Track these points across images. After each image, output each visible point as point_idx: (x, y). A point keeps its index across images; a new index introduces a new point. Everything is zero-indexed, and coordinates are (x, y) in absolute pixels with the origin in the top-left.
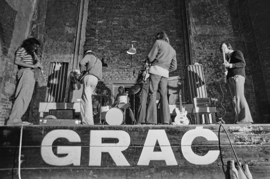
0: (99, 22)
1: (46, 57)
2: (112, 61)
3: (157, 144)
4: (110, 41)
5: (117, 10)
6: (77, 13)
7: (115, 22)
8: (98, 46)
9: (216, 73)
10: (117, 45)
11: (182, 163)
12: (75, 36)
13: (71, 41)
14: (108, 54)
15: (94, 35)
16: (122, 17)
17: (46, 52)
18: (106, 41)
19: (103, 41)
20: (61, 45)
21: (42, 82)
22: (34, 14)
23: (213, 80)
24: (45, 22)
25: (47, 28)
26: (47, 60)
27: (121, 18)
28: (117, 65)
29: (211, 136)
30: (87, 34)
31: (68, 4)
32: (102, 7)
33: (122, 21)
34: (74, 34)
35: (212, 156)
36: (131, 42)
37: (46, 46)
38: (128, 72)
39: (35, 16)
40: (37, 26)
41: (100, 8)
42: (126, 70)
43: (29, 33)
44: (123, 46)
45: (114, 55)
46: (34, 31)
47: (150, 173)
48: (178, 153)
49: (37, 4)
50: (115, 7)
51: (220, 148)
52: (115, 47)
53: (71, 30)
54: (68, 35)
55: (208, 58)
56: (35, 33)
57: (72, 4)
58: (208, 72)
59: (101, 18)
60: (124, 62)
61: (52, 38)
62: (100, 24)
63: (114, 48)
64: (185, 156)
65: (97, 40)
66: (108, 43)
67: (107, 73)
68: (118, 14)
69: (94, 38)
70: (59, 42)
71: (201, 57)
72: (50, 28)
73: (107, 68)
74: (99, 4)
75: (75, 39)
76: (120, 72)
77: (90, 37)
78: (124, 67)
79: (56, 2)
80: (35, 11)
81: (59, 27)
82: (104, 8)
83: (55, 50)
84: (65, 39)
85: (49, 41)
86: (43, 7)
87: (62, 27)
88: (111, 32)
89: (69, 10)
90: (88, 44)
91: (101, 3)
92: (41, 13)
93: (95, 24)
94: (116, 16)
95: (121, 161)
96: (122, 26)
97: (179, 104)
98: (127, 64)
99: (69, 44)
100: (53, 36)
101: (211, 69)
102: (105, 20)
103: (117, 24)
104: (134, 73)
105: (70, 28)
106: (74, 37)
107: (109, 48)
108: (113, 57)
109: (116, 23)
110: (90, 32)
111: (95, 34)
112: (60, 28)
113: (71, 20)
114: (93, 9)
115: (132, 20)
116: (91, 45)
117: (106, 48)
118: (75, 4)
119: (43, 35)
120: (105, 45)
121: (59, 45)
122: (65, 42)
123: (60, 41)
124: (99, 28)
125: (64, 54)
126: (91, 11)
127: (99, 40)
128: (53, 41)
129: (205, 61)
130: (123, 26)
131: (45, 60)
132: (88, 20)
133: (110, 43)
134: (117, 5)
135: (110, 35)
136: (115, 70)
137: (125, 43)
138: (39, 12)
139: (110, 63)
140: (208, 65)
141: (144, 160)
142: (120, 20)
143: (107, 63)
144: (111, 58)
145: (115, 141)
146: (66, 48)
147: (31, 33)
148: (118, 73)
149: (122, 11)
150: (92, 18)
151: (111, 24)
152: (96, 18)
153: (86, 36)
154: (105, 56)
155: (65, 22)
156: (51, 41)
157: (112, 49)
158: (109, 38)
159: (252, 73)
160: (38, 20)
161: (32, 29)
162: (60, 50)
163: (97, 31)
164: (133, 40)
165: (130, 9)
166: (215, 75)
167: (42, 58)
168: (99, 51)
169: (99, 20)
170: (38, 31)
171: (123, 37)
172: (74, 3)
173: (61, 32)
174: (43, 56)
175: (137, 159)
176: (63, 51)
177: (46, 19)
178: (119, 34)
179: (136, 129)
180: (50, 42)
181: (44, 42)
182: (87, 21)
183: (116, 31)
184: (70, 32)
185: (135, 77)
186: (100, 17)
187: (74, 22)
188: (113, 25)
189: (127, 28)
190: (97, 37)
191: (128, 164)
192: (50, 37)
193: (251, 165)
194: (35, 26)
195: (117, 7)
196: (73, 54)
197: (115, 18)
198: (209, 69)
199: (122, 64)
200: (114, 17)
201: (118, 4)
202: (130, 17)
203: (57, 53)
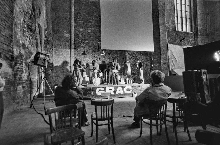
0: (80, 30)
1: (55, 50)
2: (89, 53)
3: (120, 90)
4: (87, 42)
5: (90, 23)
6: (69, 25)
8: (81, 44)
9: (136, 60)
10: (91, 44)
11: (124, 93)
12: (70, 39)
13: (68, 42)
17: (55, 47)
18: (85, 41)
19: (83, 41)
20: (63, 44)
21: (55, 64)
22: (45, 24)
23: (134, 63)
25: (54, 33)
26: (56, 52)
27: (92, 28)
28: (92, 54)
29: (130, 88)
30: (75, 37)
31: (64, 19)
32: (82, 21)
33: (93, 30)
34: (69, 38)
35: (130, 92)
36: (98, 42)
37: (55, 44)
39: (45, 26)
40: (48, 32)
41: (81, 22)
42: (96, 57)
43: (44, 36)
44: (94, 45)
46: (47, 35)
47: (118, 95)
48: (124, 91)
49: (46, 18)
50: (89, 21)
51: (132, 90)
52: (90, 45)
54: (66, 38)
55: (133, 53)
56: (47, 37)
58: (133, 59)
61: (57, 40)
62: (81, 31)
64: (125, 92)
66: (86, 42)
67: (87, 58)
68: (91, 26)
69: (78, 39)
70: (61, 42)
71: (130, 52)
72: (55, 34)
73: (87, 56)
75: (70, 41)
77: (76, 39)
79: (56, 18)
80: (45, 23)
81: (60, 33)
82: (83, 21)
83: (60, 46)
84: (65, 40)
85: (56, 41)
86: (50, 20)
87: (62, 33)
88: (87, 36)
89: (65, 23)
91: (81, 18)
92: (49, 24)
94: (90, 27)
95: (113, 93)
97: (122, 76)
98: (97, 54)
99: (67, 44)
100: (58, 38)
102: (84, 29)
104: (100, 58)
105: (66, 34)
106: (69, 40)
107: (87, 45)
108: (89, 50)
109: (89, 31)
110: (76, 36)
111: (79, 37)
113: (66, 29)
114: (77, 21)
115: (98, 30)
116: (77, 43)
117: (85, 45)
119: (52, 37)
120: (85, 44)
121: (61, 44)
122: (65, 42)
123: (62, 41)
124: (81, 33)
125: (65, 49)
126: (76, 23)
127: (82, 41)
129: (132, 54)
130: (94, 33)
132: (75, 29)
135: (87, 38)
137: (95, 43)
138: (47, 23)
139: (88, 53)
140: (133, 56)
141: (117, 93)
142: (92, 29)
144: (88, 51)
145: (111, 89)
147: (45, 36)
148: (92, 58)
149: (93, 24)
150: (77, 28)
151: (87, 32)
152: (79, 28)
153: (74, 38)
154: (85, 50)
155: (63, 31)
157: (89, 46)
158: (87, 40)
159: (150, 60)
160: (48, 28)
161: (45, 34)
162: (63, 47)
163: (80, 35)
164: (99, 41)
165: (97, 23)
166: (135, 61)
167: (53, 51)
168: (82, 47)
169: (81, 29)
170: (49, 35)
171: (94, 40)
172: (67, 19)
173: (62, 36)
174: (53, 49)
175: (116, 93)
176: (64, 47)
177: (52, 28)
178: (92, 38)
179: (115, 87)
181: (53, 41)
183: (90, 36)
185: (100, 61)
186: (81, 27)
187: (68, 31)
189: (96, 34)
190: (80, 39)
193: (137, 93)
194: (46, 32)
195: (90, 22)
196: (70, 49)
198: (133, 58)
199: (94, 54)
200: (88, 28)
201: (90, 20)
202: (97, 28)
203: (61, 48)
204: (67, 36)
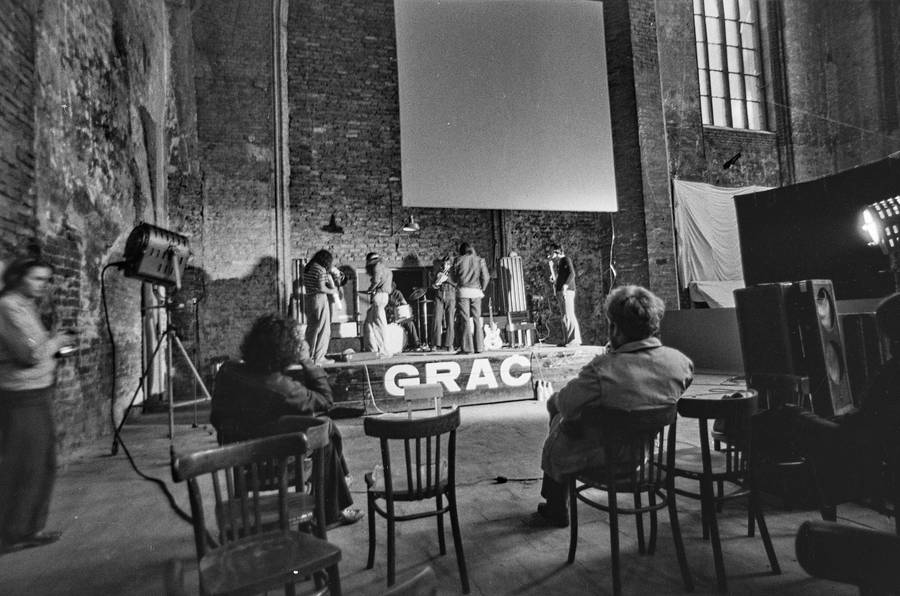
0: (316, 130)
1: (214, 214)
2: (352, 223)
3: (482, 372)
4: (344, 177)
5: (355, 103)
6: (268, 110)
7: (352, 131)
8: (319, 188)
9: (544, 247)
10: (360, 187)
11: (502, 386)
12: (273, 168)
13: (265, 180)
14: (342, 207)
15: (308, 160)
16: (365, 120)
17: (212, 203)
18: (336, 176)
19: (329, 176)
20: (243, 188)
21: (214, 271)
22: (169, 111)
23: (538, 261)
24: (198, 129)
25: (206, 146)
26: (218, 222)
27: (365, 123)
28: (363, 229)
30: (294, 159)
31: (245, 87)
32: (320, 92)
33: (368, 131)
34: (270, 164)
35: (525, 378)
36: (388, 179)
37: (210, 189)
38: (385, 245)
39: (171, 114)
40: (181, 142)
41: (315, 95)
42: (381, 240)
43: (166, 159)
44: (373, 190)
45: (356, 208)
46: (176, 153)
47: (477, 395)
48: (498, 377)
49: (172, 84)
50: (349, 94)
51: (531, 372)
52: (356, 190)
53: (261, 153)
54: (256, 163)
55: (533, 219)
56: (179, 159)
57: (253, 85)
58: (531, 245)
59: (321, 120)
60: (376, 224)
61: (221, 172)
62: (319, 135)
63: (353, 193)
64: (503, 379)
65: (317, 173)
66: (341, 181)
67: (343, 246)
68: (357, 112)
69: (308, 168)
70: (238, 181)
71: (521, 218)
72: (211, 147)
73: (344, 237)
74: (313, 85)
75: (273, 175)
76: (370, 245)
77: (300, 167)
78: (377, 233)
79: (215, 81)
80: (169, 102)
81: (232, 144)
82: (325, 95)
83: (233, 199)
84: (252, 174)
85: (214, 179)
86: (187, 92)
87: (241, 146)
88: (344, 156)
89: (250, 102)
90: (297, 181)
91: (317, 81)
92: (184, 107)
93: (309, 136)
94: (353, 118)
95: (454, 388)
96: (367, 143)
97: (489, 316)
98: (384, 228)
99: (263, 187)
100: (222, 166)
101: (536, 239)
102: (330, 126)
103: (356, 136)
104: (397, 245)
105: (258, 149)
106: (271, 171)
107: (343, 193)
108: (353, 212)
109: (353, 134)
110: (300, 153)
111: (311, 159)
112: (236, 148)
113: (257, 127)
114: (300, 95)
115: (388, 129)
116: (303, 185)
117: (337, 192)
118: (262, 90)
119: (198, 163)
120: (336, 185)
121: (238, 188)
122: (251, 181)
123: (241, 177)
124: (317, 144)
125: (255, 209)
126: (295, 100)
127: (321, 173)
128: (225, 179)
129: (527, 224)
130: (370, 141)
131: (212, 222)
132: (292, 125)
133: (344, 181)
134: (354, 90)
135: (343, 162)
136: (359, 240)
137: (376, 182)
138: (179, 103)
139: (349, 225)
140: (532, 232)
141: (471, 385)
142: (362, 127)
143: (343, 226)
144: (349, 215)
145: (447, 371)
146: (256, 195)
147: (169, 159)
148: (365, 246)
149: (366, 106)
150: (301, 120)
151: (344, 136)
152: (310, 120)
153: (292, 163)
154: (335, 211)
155: (246, 134)
156: (220, 177)
157: (351, 196)
158: (343, 170)
159: (602, 247)
160: (180, 124)
161: (171, 147)
162: (243, 199)
163: (314, 152)
164: (392, 176)
165: (382, 101)
166: (542, 252)
167: (205, 219)
168: (324, 198)
169: (318, 126)
170: (184, 154)
171: (371, 168)
172: (261, 85)
173: (239, 157)
174: (206, 212)
175: (465, 385)
176: (250, 203)
177: (199, 124)
178: (363, 161)
179: (465, 360)
180: (218, 180)
181: (203, 179)
182: (290, 126)
183: (355, 153)
184: (260, 158)
185: (399, 255)
186: (317, 119)
187: (266, 134)
188: (349, 139)
189: (379, 147)
190: (316, 167)
191: (459, 389)
192: (216, 169)
194: (175, 141)
195: (352, 95)
196: (274, 210)
197: (351, 122)
198: (533, 240)
199: (373, 228)
200: (348, 121)
201: (355, 87)
202: (383, 122)
203: (239, 206)
204: (260, 154)
